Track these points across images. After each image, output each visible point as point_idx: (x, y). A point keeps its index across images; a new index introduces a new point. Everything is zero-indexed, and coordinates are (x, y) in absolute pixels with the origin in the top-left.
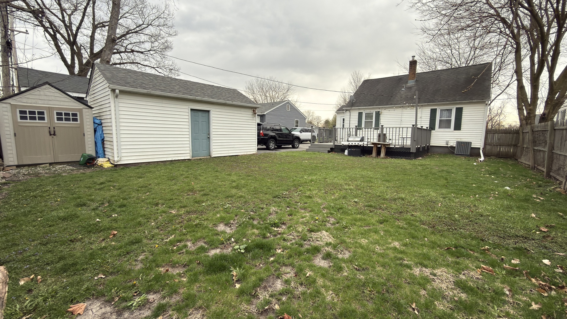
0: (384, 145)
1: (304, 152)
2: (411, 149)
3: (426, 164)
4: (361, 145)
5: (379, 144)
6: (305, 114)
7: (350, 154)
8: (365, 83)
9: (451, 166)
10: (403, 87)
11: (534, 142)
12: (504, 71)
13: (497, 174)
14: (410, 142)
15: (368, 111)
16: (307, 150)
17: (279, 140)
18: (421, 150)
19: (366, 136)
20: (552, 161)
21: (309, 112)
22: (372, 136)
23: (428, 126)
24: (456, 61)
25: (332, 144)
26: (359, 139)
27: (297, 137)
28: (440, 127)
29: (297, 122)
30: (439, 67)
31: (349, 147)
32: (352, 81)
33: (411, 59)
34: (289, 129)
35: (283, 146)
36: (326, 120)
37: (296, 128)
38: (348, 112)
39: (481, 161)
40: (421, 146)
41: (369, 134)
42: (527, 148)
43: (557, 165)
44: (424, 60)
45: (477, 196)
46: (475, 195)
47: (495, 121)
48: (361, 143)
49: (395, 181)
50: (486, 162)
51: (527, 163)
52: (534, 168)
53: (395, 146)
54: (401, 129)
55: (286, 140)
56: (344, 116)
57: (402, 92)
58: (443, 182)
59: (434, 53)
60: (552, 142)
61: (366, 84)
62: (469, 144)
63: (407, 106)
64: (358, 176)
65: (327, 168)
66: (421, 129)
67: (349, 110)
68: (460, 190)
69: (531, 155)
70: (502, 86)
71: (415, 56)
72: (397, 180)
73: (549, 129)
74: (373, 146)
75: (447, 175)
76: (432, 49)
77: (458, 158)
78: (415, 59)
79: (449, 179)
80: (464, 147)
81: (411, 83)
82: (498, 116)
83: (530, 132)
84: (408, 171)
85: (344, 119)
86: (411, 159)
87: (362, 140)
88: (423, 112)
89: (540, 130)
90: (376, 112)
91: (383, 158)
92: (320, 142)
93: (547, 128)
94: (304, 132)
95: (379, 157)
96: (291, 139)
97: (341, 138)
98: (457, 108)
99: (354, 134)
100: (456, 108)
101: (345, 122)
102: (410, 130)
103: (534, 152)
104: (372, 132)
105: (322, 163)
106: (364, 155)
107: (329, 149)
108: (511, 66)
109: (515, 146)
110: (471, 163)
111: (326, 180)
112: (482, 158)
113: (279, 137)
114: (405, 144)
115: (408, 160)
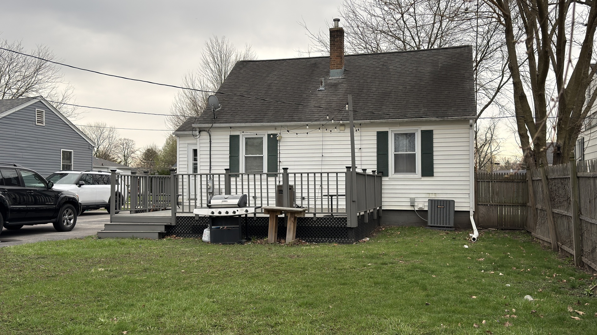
0: (293, 213)
1: (90, 240)
2: (348, 219)
3: (381, 252)
4: (240, 216)
5: (281, 212)
6: (88, 132)
7: (215, 239)
8: (241, 69)
9: (427, 254)
10: (322, 82)
11: (552, 200)
12: (489, 61)
13: (507, 267)
14: (345, 203)
15: (251, 134)
16: (100, 235)
17: (13, 210)
18: (367, 220)
19: (252, 191)
20: (582, 236)
21: (99, 128)
22: (264, 191)
23: (375, 168)
24: (412, 36)
25: (168, 214)
26: (236, 201)
27: (70, 198)
28: (396, 171)
29: (67, 156)
30: (383, 45)
31: (214, 220)
32: (210, 59)
33: (332, 25)
34: (45, 177)
35: (24, 227)
36: (148, 150)
37: (66, 174)
38: (205, 135)
39: (474, 239)
40: (365, 212)
41: (258, 187)
42: (542, 210)
43: (590, 243)
44: (356, 29)
45: (484, 321)
46: (481, 321)
47: (483, 154)
48: (241, 212)
49: (326, 302)
50: (483, 240)
51: (546, 239)
52: (557, 249)
53: (315, 214)
54: (325, 175)
55: (36, 210)
56: (196, 144)
57: (320, 95)
58: (418, 295)
59: (372, 15)
60: (577, 200)
61: (242, 71)
62: (450, 203)
63: (333, 125)
64: (242, 298)
65: (159, 284)
66: (363, 175)
67: (208, 130)
68: (454, 312)
69: (549, 224)
70: (489, 90)
71: (339, 20)
72: (329, 302)
73: (570, 176)
74: (268, 216)
75: (424, 279)
76: (369, 8)
77: (435, 234)
78: (340, 25)
79: (428, 287)
80: (443, 211)
81: (336, 75)
82: (488, 145)
83: (543, 181)
84: (350, 275)
85: (195, 151)
86: (349, 243)
87: (243, 203)
88: (363, 138)
89: (557, 177)
90: (269, 135)
91: (292, 245)
92: (137, 212)
93: (568, 175)
94: (89, 183)
95: (283, 241)
96: (51, 204)
97: (192, 197)
98: (423, 132)
99: (223, 187)
100: (421, 131)
101: (198, 157)
102: (342, 178)
103: (553, 217)
104: (264, 183)
105: (145, 270)
106: (249, 240)
107: (162, 229)
108: (498, 54)
109: (524, 205)
110: (458, 245)
111: (162, 320)
112: (476, 234)
113: (15, 202)
114: (335, 207)
115: (345, 246)
